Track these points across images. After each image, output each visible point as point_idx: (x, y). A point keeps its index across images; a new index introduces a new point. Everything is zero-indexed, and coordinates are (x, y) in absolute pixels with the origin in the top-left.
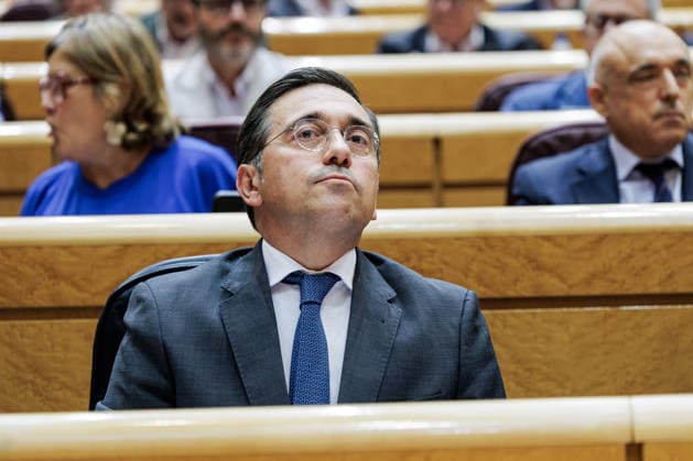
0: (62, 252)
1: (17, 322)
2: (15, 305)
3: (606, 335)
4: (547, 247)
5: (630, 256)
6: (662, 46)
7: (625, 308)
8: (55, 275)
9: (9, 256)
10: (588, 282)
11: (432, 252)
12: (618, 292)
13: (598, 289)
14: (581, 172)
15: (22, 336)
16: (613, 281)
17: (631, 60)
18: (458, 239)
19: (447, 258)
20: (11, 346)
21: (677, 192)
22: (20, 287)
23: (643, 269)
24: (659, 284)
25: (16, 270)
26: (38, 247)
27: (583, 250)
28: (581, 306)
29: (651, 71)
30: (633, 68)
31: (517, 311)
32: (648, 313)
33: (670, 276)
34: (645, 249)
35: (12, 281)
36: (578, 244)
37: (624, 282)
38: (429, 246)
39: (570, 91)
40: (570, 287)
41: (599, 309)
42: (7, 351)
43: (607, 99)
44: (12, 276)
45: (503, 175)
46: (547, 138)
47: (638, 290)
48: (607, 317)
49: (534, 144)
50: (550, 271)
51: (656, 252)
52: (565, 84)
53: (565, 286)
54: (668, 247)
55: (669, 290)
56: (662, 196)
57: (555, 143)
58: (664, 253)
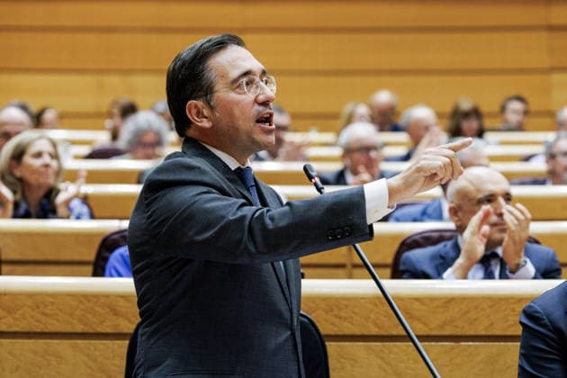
0: (122, 300)
1: (93, 342)
2: (91, 331)
3: (451, 360)
4: (417, 305)
5: (467, 312)
6: (495, 183)
7: (463, 343)
8: (116, 313)
9: (89, 301)
10: (441, 327)
11: (347, 306)
12: (460, 334)
13: (448, 331)
14: (442, 257)
15: (95, 350)
16: (456, 327)
17: (479, 191)
18: (363, 298)
19: (356, 310)
20: (88, 356)
21: (497, 273)
22: (94, 320)
23: (475, 320)
24: (485, 329)
25: (92, 309)
26: (107, 296)
27: (438, 307)
28: (437, 342)
29: (490, 199)
30: (480, 196)
31: (397, 343)
32: (476, 347)
33: (492, 324)
34: (476, 308)
35: (90, 316)
36: (436, 303)
37: (463, 327)
38: (345, 302)
39: (430, 211)
40: (430, 329)
41: (447, 343)
42: (86, 359)
43: (460, 214)
44: (90, 313)
45: (389, 260)
46: (416, 237)
47: (472, 333)
48: (453, 348)
49: (408, 241)
50: (418, 319)
51: (482, 310)
52: (428, 206)
53: (427, 329)
54: (490, 307)
55: (490, 333)
56: (489, 275)
57: (421, 241)
58: (488, 311)
